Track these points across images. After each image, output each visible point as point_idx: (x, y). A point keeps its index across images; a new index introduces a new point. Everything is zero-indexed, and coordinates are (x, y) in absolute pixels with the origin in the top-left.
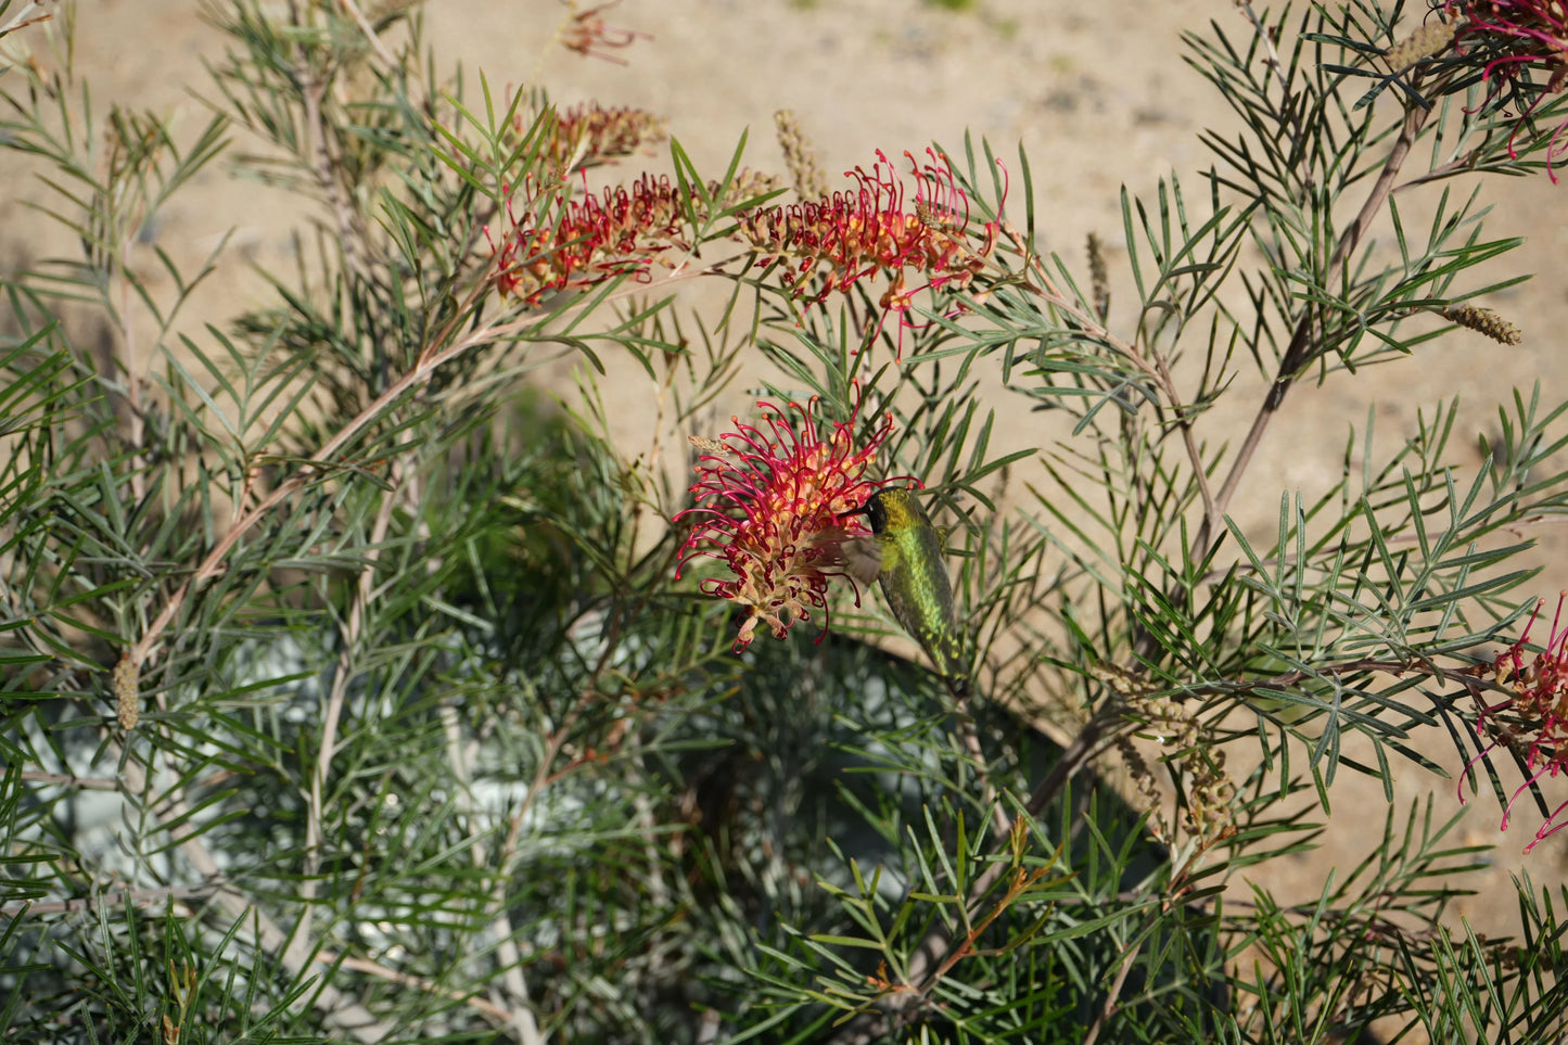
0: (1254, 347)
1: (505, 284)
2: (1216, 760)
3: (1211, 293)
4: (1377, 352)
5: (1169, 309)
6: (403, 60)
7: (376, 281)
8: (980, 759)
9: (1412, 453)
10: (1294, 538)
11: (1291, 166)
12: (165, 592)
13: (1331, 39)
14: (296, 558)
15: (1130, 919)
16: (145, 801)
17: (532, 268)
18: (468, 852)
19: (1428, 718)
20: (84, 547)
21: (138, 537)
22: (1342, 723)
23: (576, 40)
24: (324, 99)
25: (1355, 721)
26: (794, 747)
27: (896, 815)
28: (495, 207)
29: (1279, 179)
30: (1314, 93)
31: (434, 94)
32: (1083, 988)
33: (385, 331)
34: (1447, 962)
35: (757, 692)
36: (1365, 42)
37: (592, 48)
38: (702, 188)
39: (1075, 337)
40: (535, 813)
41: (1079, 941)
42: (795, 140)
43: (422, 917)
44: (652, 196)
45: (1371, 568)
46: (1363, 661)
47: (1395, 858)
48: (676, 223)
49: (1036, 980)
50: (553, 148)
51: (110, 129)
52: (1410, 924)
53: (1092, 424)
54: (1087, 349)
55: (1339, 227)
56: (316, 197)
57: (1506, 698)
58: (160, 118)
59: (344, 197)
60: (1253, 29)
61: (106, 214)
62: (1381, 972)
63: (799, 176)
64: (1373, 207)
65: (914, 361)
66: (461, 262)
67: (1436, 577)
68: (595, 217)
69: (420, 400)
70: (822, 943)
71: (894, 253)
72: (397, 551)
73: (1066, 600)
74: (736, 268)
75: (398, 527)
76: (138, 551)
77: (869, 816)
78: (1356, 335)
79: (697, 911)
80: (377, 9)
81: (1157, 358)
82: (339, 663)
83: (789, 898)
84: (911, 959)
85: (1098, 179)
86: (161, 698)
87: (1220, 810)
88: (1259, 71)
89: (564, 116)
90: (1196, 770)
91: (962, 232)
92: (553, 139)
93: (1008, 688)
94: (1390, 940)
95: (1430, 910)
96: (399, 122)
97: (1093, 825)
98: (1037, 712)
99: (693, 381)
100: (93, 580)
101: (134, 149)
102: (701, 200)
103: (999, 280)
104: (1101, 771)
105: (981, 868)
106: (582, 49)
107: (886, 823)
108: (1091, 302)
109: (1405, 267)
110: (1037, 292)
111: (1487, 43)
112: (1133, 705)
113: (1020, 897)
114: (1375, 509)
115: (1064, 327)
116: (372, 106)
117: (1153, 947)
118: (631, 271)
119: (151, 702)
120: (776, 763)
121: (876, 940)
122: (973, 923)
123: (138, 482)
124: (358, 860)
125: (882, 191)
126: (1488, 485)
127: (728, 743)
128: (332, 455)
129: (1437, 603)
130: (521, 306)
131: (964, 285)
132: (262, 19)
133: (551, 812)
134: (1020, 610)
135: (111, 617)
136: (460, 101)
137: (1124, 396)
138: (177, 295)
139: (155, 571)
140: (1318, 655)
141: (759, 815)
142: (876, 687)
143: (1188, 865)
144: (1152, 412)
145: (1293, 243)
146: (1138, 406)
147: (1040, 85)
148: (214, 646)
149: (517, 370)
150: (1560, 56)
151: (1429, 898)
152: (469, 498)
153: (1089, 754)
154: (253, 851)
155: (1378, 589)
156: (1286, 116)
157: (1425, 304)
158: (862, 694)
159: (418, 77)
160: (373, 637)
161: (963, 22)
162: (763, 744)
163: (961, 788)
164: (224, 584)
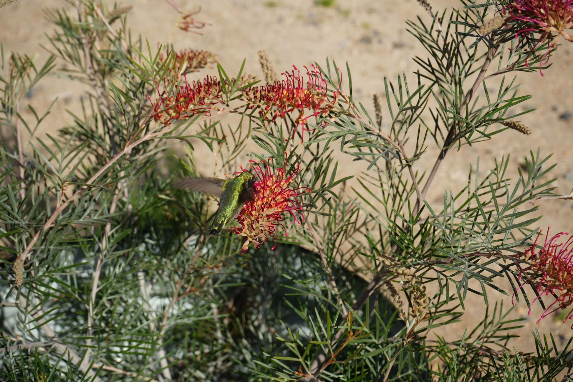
0: (435, 136)
1: (157, 117)
2: (422, 290)
3: (418, 116)
4: (480, 137)
5: (403, 123)
6: (120, 34)
7: (111, 116)
8: (336, 289)
9: (493, 175)
10: (450, 208)
11: (447, 69)
12: (33, 233)
13: (461, 23)
14: (81, 220)
15: (392, 349)
16: (26, 311)
17: (167, 111)
18: (149, 326)
19: (499, 274)
20: (2, 217)
21: (23, 212)
22: (469, 276)
23: (183, 26)
24: (91, 48)
25: (473, 275)
26: (269, 283)
27: (306, 310)
28: (153, 89)
29: (443, 74)
30: (455, 42)
31: (130, 46)
32: (375, 374)
33: (114, 134)
34: (508, 363)
35: (254, 263)
36: (473, 23)
37: (189, 29)
38: (229, 81)
39: (368, 133)
40: (173, 308)
41: (374, 357)
42: (265, 62)
43: (132, 351)
44: (211, 84)
45: (478, 217)
46: (476, 253)
47: (490, 323)
48: (220, 94)
49: (358, 371)
50: (174, 66)
51: (11, 61)
52: (496, 348)
53: (376, 165)
54: (373, 138)
55: (466, 91)
56: (89, 84)
57: (529, 266)
58: (30, 56)
59: (99, 84)
60: (432, 19)
61: (10, 93)
62: (485, 366)
63: (267, 75)
64: (477, 84)
65: (309, 143)
66: (141, 109)
67: (503, 221)
68: (189, 92)
69: (127, 160)
70: (279, 360)
71: (300, 103)
73: (367, 230)
74: (242, 110)
75: (121, 206)
76: (22, 218)
77: (296, 310)
78: (471, 132)
79: (234, 345)
80: (110, 14)
81: (399, 141)
82: (99, 257)
83: (268, 339)
84: (312, 364)
85: (380, 69)
86: (32, 272)
87: (424, 308)
88: (435, 34)
89: (179, 54)
90: (415, 293)
91: (325, 95)
92: (174, 62)
93: (347, 262)
94: (489, 354)
95: (503, 343)
96: (118, 57)
97: (378, 315)
98: (358, 270)
99: (229, 151)
100: (6, 229)
101: (20, 68)
102: (229, 85)
103: (339, 113)
104: (381, 291)
105: (336, 331)
106: (185, 29)
107: (302, 313)
108: (374, 120)
109: (489, 106)
110: (354, 117)
111: (517, 23)
112: (391, 270)
113: (351, 340)
114: (480, 195)
115: (365, 130)
116: (108, 51)
117: (401, 359)
118: (203, 112)
119: (29, 274)
120: (262, 289)
121: (298, 358)
122: (334, 351)
123: (23, 193)
124: (107, 330)
125: (295, 80)
126: (521, 187)
127: (245, 284)
128: (94, 181)
129: (503, 231)
130: (163, 125)
131: (327, 115)
132: (68, 19)
133: (180, 308)
134: (351, 233)
135: (13, 242)
136: (141, 51)
137: (387, 155)
138: (36, 122)
139: (29, 226)
140: (459, 250)
141: (257, 308)
142: (298, 261)
143: (413, 328)
144: (398, 161)
145: (448, 98)
146: (392, 159)
147: (358, 34)
148: (51, 253)
149: (163, 148)
150: (543, 29)
151: (503, 338)
152: (147, 194)
153: (377, 286)
154: (69, 325)
155: (481, 225)
156: (445, 51)
157: (496, 120)
158: (294, 264)
159: (125, 40)
160: (111, 248)
161: (330, 11)
162: (258, 283)
163: (329, 300)
164: (54, 230)
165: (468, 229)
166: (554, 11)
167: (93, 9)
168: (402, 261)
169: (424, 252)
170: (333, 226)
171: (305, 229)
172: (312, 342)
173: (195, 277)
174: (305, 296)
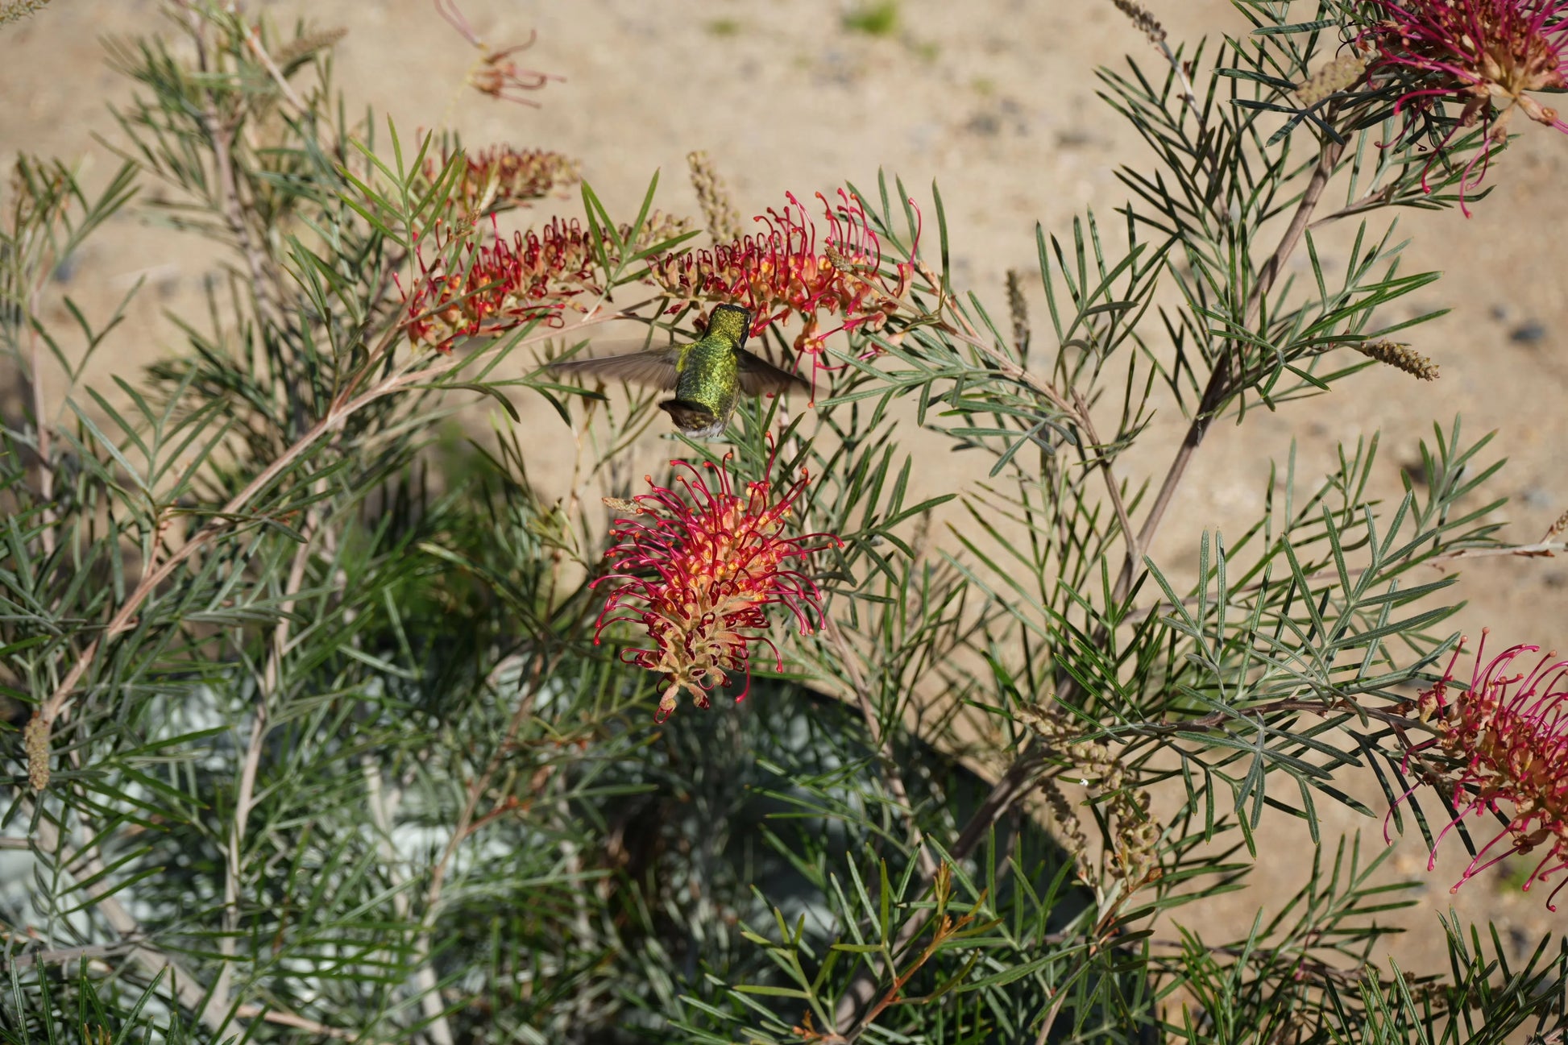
0: (1174, 384)
1: (416, 331)
2: (1141, 803)
3: (1129, 330)
4: (1297, 388)
5: (1087, 347)
6: (314, 104)
7: (290, 328)
8: (905, 802)
9: (1333, 489)
10: (1214, 580)
11: (1208, 201)
12: (76, 649)
13: (1246, 74)
14: (209, 611)
15: (1056, 964)
16: (58, 860)
17: (444, 315)
18: (391, 901)
19: (1351, 758)
21: (48, 591)
22: (1267, 764)
23: (487, 83)
24: (234, 144)
25: (1278, 762)
26: (719, 787)
27: (822, 858)
28: (405, 254)
29: (1196, 214)
30: (1230, 128)
31: (343, 137)
32: (1011, 1033)
33: (299, 377)
34: (1374, 1003)
35: (681, 732)
36: (1279, 77)
37: (504, 91)
38: (613, 231)
39: (992, 376)
40: (458, 856)
41: (1007, 988)
42: (708, 181)
43: (346, 970)
44: (564, 241)
45: (1293, 605)
46: (1287, 701)
47: (1323, 895)
48: (588, 267)
49: (964, 1024)
50: (463, 192)
51: (18, 178)
52: (1340, 963)
53: (1013, 461)
54: (1006, 389)
55: (1257, 260)
56: (227, 242)
57: (1430, 736)
58: (67, 164)
59: (256, 242)
60: (1168, 65)
61: (13, 265)
62: (1311, 1012)
63: (713, 217)
64: (1290, 242)
65: (830, 403)
66: (371, 309)
67: (1360, 614)
68: (505, 262)
69: (334, 447)
70: (749, 994)
71: (806, 295)
72: (314, 600)
73: (990, 639)
74: (649, 311)
75: (315, 574)
76: (47, 606)
77: (795, 860)
78: (1274, 371)
79: (625, 955)
80: (286, 51)
81: (1077, 399)
82: (256, 715)
83: (717, 940)
84: (837, 1006)
85: (1021, 203)
86: (74, 754)
87: (1146, 852)
88: (1174, 106)
89: (476, 160)
90: (1121, 812)
91: (875, 273)
92: (463, 182)
93: (934, 727)
94: (1319, 978)
95: (1359, 948)
96: (309, 166)
97: (1018, 870)
98: (962, 751)
99: (612, 425)
101: (41, 197)
102: (613, 243)
103: (914, 321)
104: (1028, 808)
105: (905, 916)
106: (493, 91)
107: (812, 867)
108: (1009, 339)
109: (1323, 302)
110: (953, 332)
111: (1399, 76)
112: (1056, 747)
113: (946, 942)
114: (1298, 545)
115: (983, 368)
116: (281, 151)
117: (1081, 991)
118: (543, 316)
119: (64, 760)
120: (702, 804)
121: (801, 989)
122: (898, 969)
123: (48, 536)
124: (278, 912)
125: (793, 233)
126: (1409, 521)
127: (653, 787)
128: (244, 506)
129: (1360, 641)
130: (433, 352)
131: (879, 326)
132: (169, 63)
133: (475, 856)
134: (944, 650)
135: (21, 673)
136: (371, 148)
137: (1043, 434)
138: (86, 345)
139: (66, 628)
140: (1241, 694)
141: (687, 855)
142: (801, 725)
143: (1114, 908)
144: (1073, 451)
145: (1211, 280)
146: (1058, 445)
147: (961, 109)
148: (126, 703)
149: (432, 416)
150: (1471, 89)
151: (1359, 935)
153: (1015, 794)
154: (173, 901)
155: (1300, 627)
156: (1202, 151)
157: (1343, 340)
158: (788, 733)
159: (328, 121)
160: (289, 688)
161: (884, 47)
162: (689, 785)
163: (886, 830)
164: (135, 640)
165: (1265, 638)
166: (1498, 41)
167: (241, 37)
168: (1084, 724)
169: (1145, 701)
170: (896, 629)
171: (822, 640)
172: (838, 946)
173: (519, 769)
174: (820, 820)
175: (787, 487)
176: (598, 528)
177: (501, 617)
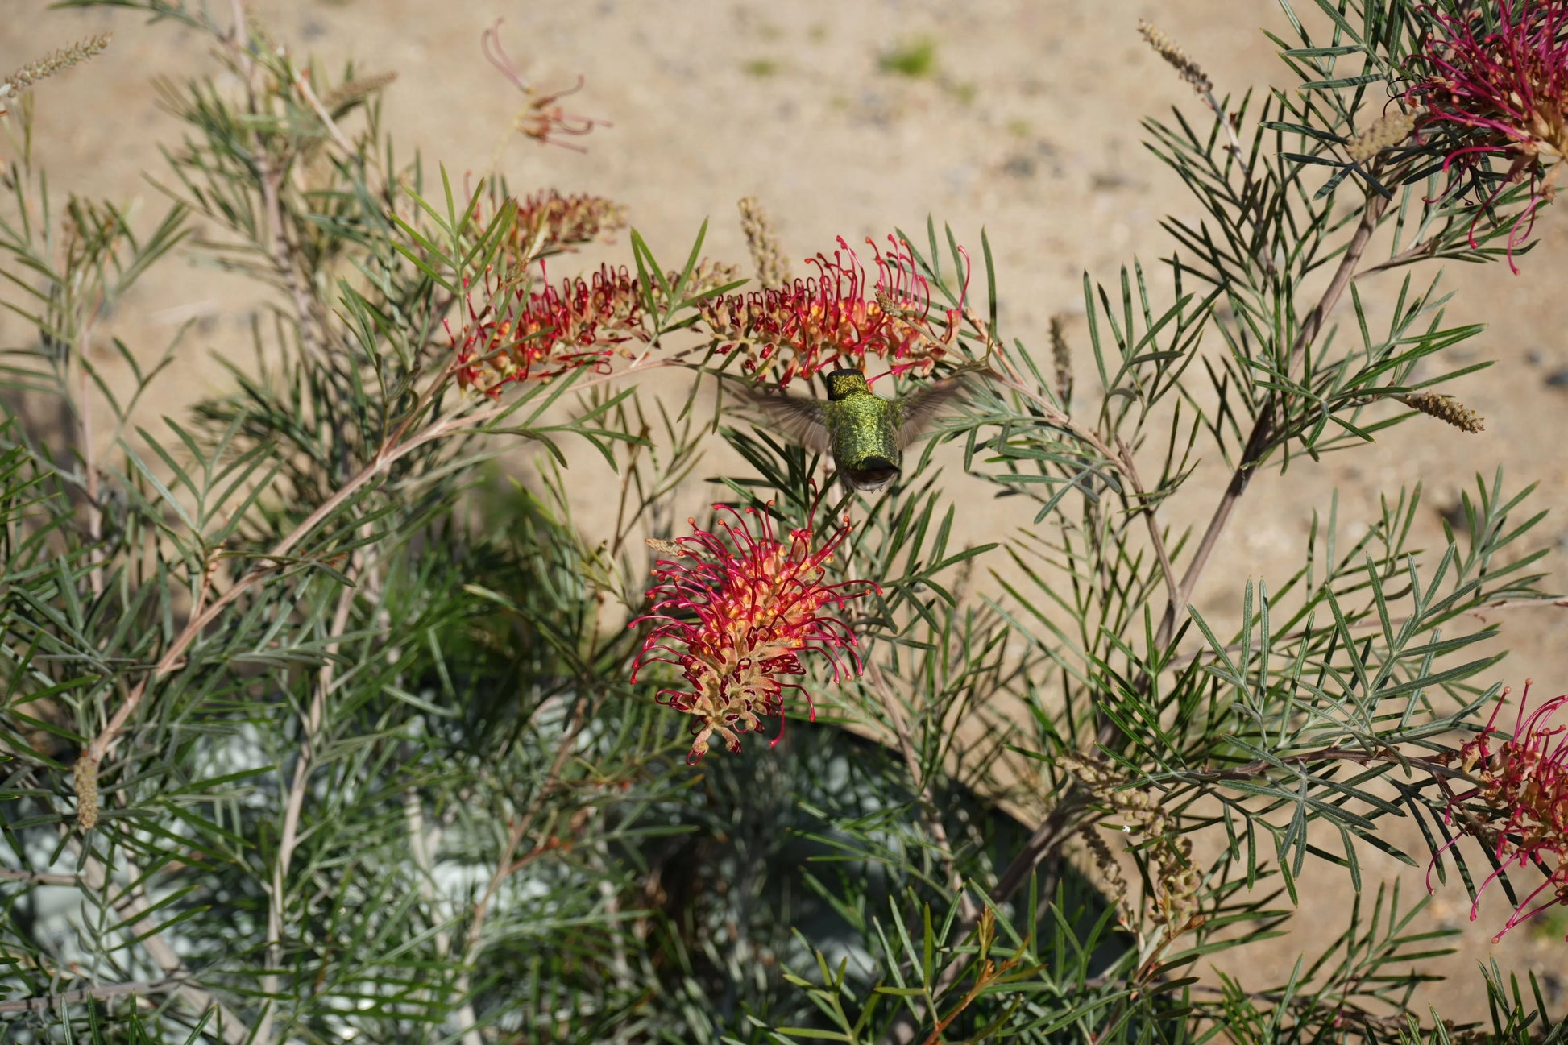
0: (1217, 433)
1: (465, 376)
2: (1182, 849)
3: (1174, 379)
4: (1340, 438)
5: (1131, 395)
6: (362, 147)
7: (336, 369)
8: (945, 846)
9: (1375, 538)
10: (1258, 625)
11: (1254, 251)
12: (124, 687)
13: (1292, 128)
14: (256, 652)
15: (1096, 1010)
16: (105, 897)
17: (493, 362)
18: (432, 941)
19: (1393, 807)
20: (43, 644)
21: (96, 631)
22: (1309, 811)
23: (534, 127)
24: (282, 187)
25: (1320, 811)
26: (758, 828)
27: (861, 900)
28: (453, 297)
29: (1241, 264)
30: (1275, 180)
31: (392, 181)
33: (345, 417)
35: (719, 772)
36: (1327, 130)
37: (551, 136)
38: (661, 278)
39: (1038, 423)
40: (498, 897)
42: (758, 227)
43: (386, 1008)
44: (612, 288)
45: (1336, 654)
46: (1329, 750)
47: (1363, 942)
48: (636, 314)
50: (513, 237)
51: (68, 219)
52: (1379, 1010)
53: (1056, 509)
54: (1051, 435)
55: (1301, 311)
56: (274, 283)
57: (1471, 786)
58: (117, 204)
59: (302, 283)
60: (1214, 116)
61: (64, 304)
63: (763, 263)
64: (1335, 293)
66: (420, 352)
67: (1401, 664)
68: (554, 309)
69: (382, 490)
70: (786, 1035)
71: (855, 338)
72: (358, 642)
73: (1030, 685)
74: (697, 358)
75: (359, 614)
76: (95, 647)
77: (835, 902)
78: (1319, 422)
79: (662, 994)
80: (336, 95)
81: (1120, 446)
82: (299, 754)
83: (754, 981)
85: (1057, 245)
86: (121, 793)
87: (1187, 898)
88: (1220, 157)
89: (523, 204)
90: (1163, 859)
91: (923, 319)
92: (513, 226)
93: (974, 771)
94: (1358, 1025)
95: (1398, 995)
96: (357, 208)
97: (1059, 914)
98: (1005, 794)
99: (657, 469)
100: (51, 676)
101: (92, 238)
102: (661, 291)
104: (1065, 852)
105: (947, 960)
106: (540, 136)
107: (852, 909)
108: (1053, 387)
109: (1367, 353)
110: (1000, 379)
111: (1446, 131)
112: (1098, 794)
113: (988, 986)
114: (1339, 594)
115: (1027, 414)
116: (328, 194)
117: (1122, 1035)
118: (591, 362)
119: (111, 798)
120: (740, 845)
121: (842, 1031)
122: (940, 1011)
123: (97, 576)
124: (320, 950)
125: (843, 278)
126: (1451, 571)
127: (695, 828)
128: (293, 548)
129: (1402, 690)
130: (482, 397)
131: (927, 372)
132: (220, 106)
133: (515, 896)
134: (985, 694)
135: (69, 712)
136: (419, 192)
137: (1087, 482)
138: (134, 385)
139: (114, 667)
140: (1283, 743)
141: (724, 895)
142: (840, 768)
143: (1155, 954)
144: (1115, 499)
145: (1256, 331)
146: (1101, 491)
147: (997, 150)
148: (174, 742)
149: (478, 458)
150: (1519, 146)
151: (1397, 982)
152: (430, 584)
153: (1055, 840)
154: (213, 937)
155: (1342, 676)
156: (1248, 203)
157: (1388, 391)
158: (826, 775)
159: (377, 165)
160: (334, 728)
161: (921, 88)
162: (727, 826)
163: (926, 875)
164: (184, 678)
165: (1308, 687)
166: (1546, 99)
167: (290, 81)
168: (1124, 770)
169: (1185, 748)
170: (937, 673)
171: (864, 683)
172: (881, 989)
173: (561, 809)
174: (859, 863)
175: (831, 531)
176: (640, 570)
177: (543, 657)
